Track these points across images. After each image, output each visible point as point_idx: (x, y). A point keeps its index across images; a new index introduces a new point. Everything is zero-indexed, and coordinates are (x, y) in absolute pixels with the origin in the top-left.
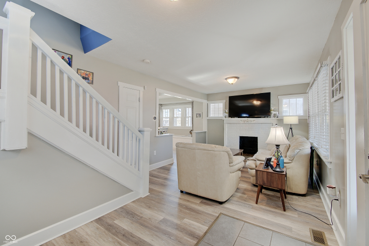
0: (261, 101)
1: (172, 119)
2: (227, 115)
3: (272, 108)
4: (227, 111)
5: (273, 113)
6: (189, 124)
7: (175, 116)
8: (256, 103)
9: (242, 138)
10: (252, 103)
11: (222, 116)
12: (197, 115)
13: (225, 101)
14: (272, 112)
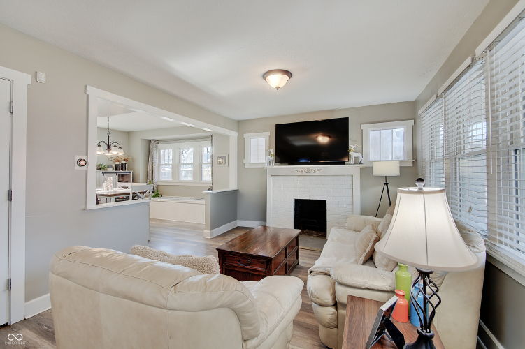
0: (330, 137)
1: (177, 167)
2: (272, 159)
3: (352, 146)
4: (273, 151)
5: (353, 154)
6: (207, 176)
7: (183, 162)
8: (323, 140)
9: (299, 203)
10: (316, 141)
11: (264, 161)
12: (219, 161)
13: (268, 133)
14: (351, 153)
